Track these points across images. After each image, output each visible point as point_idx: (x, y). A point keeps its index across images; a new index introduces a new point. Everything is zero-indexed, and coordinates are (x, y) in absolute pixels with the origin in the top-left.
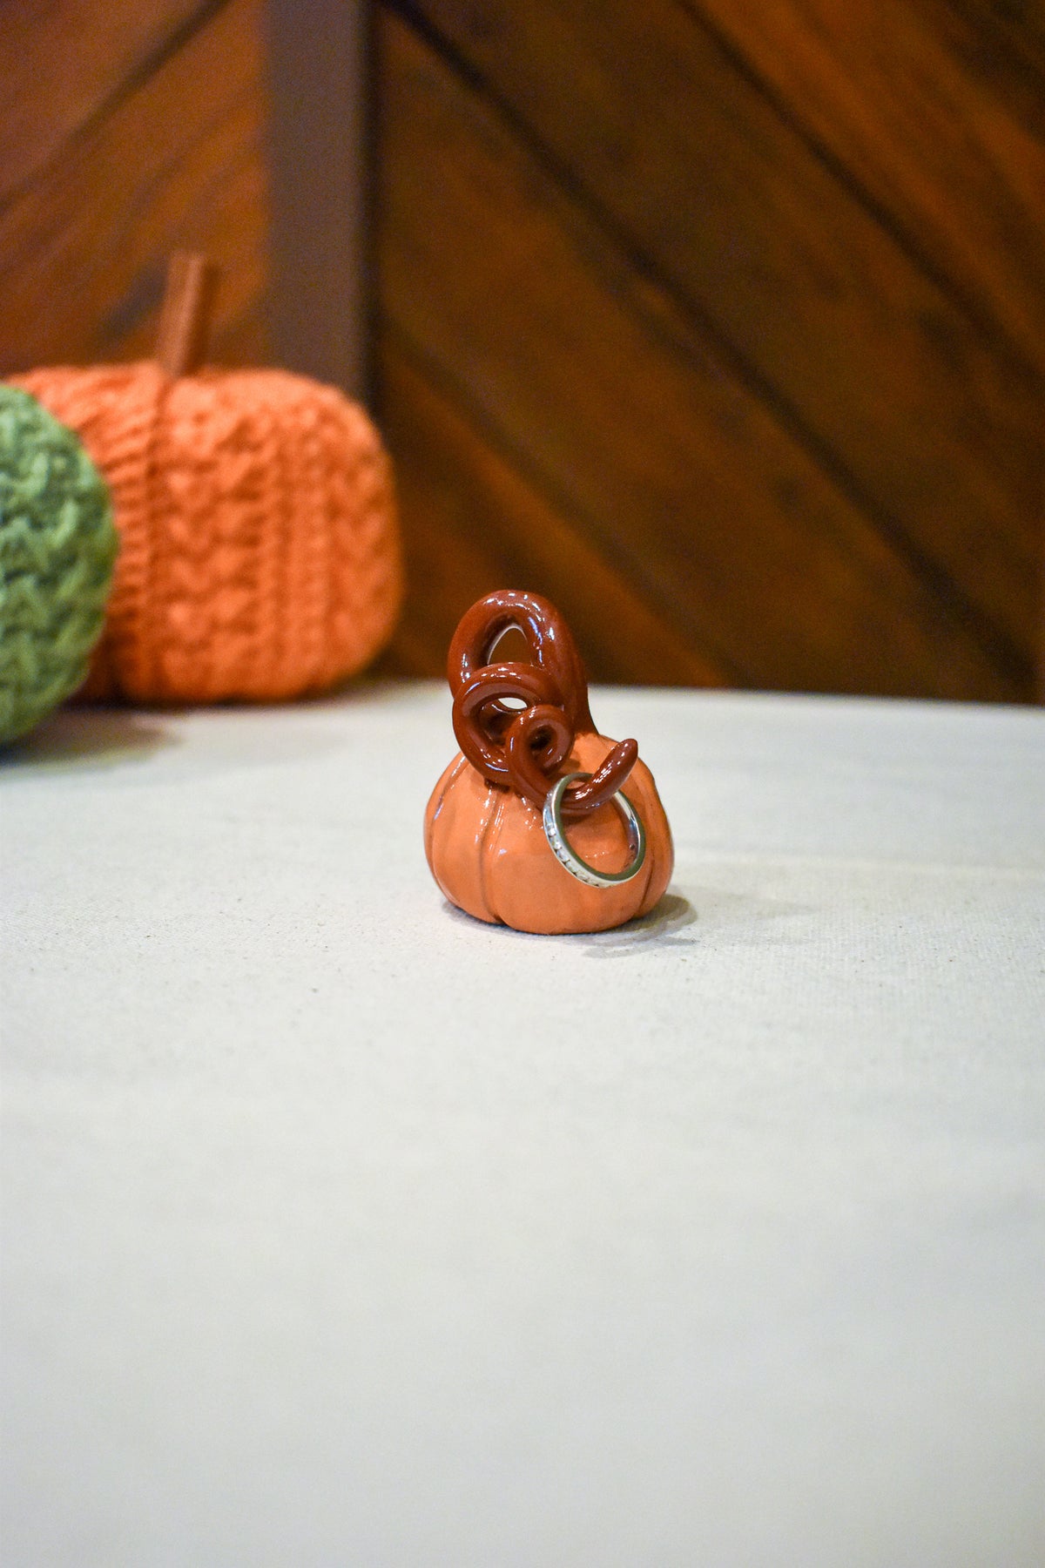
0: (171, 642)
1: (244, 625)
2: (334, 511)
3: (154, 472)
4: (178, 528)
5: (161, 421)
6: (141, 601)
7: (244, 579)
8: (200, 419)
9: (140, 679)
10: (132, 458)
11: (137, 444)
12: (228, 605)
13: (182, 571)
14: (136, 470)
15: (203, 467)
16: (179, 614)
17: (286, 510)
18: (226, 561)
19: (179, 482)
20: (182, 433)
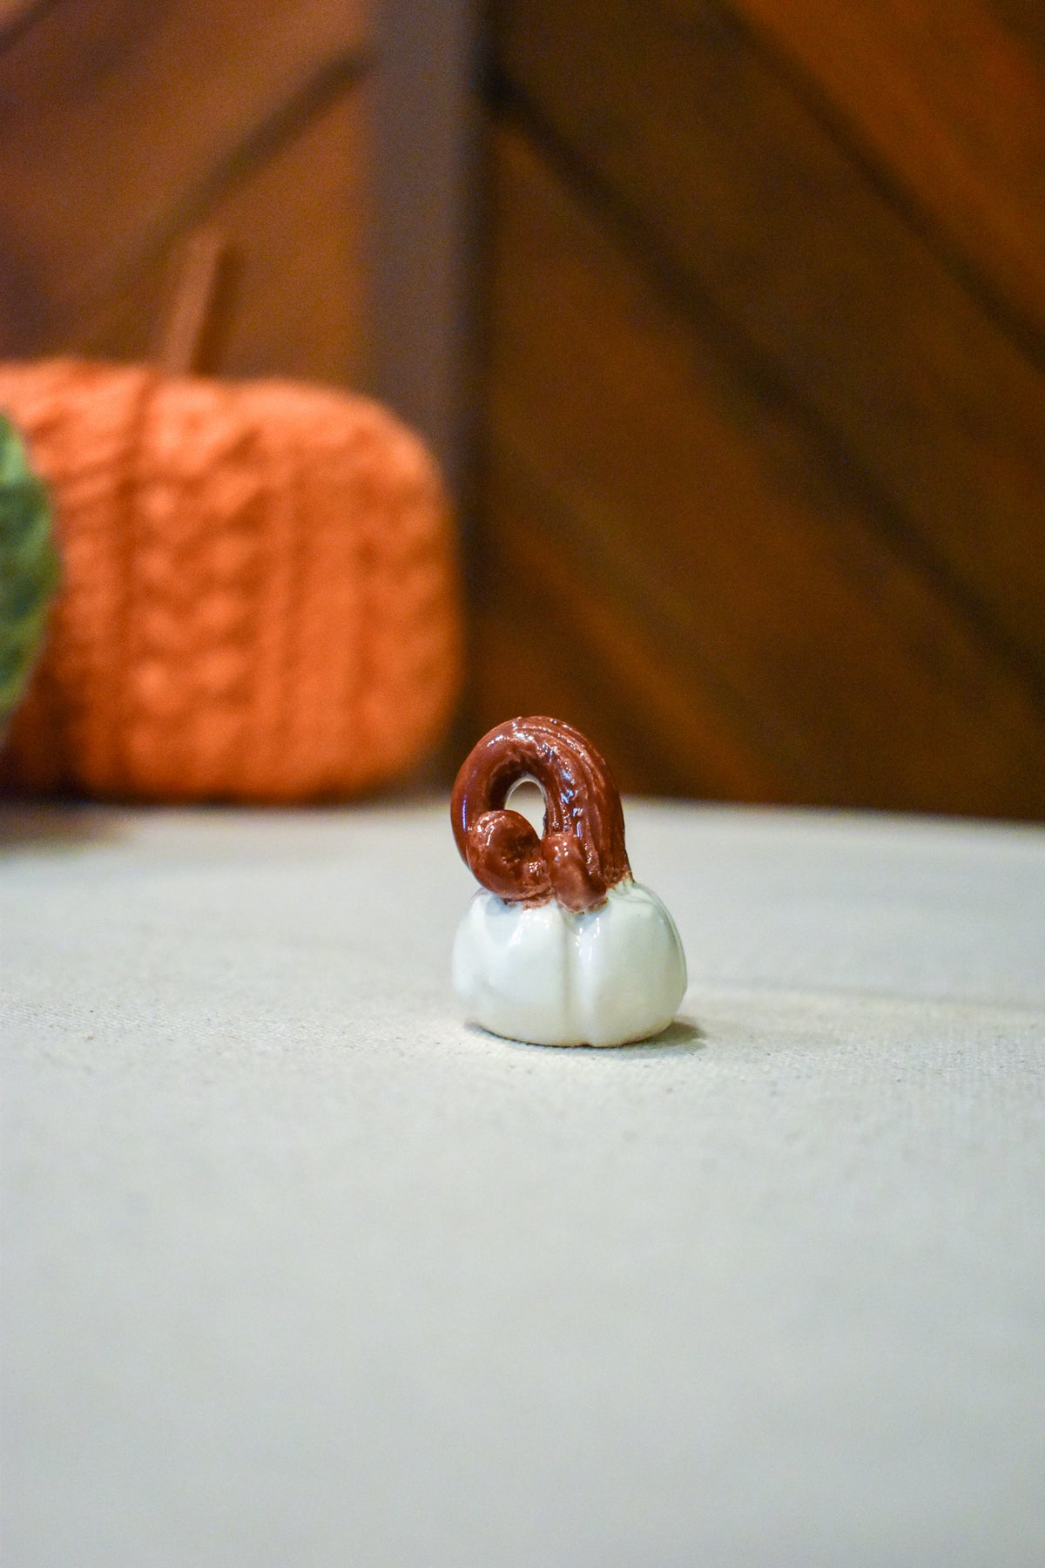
0: (138, 714)
1: (238, 696)
2: (367, 556)
3: (128, 490)
4: (156, 565)
5: (139, 424)
6: (101, 659)
7: (241, 636)
8: (193, 423)
9: (96, 765)
10: (94, 471)
11: (101, 452)
12: (218, 669)
13: (159, 625)
14: (100, 486)
15: (191, 486)
16: (152, 682)
17: (302, 551)
18: (219, 611)
19: (159, 504)
20: (167, 440)
